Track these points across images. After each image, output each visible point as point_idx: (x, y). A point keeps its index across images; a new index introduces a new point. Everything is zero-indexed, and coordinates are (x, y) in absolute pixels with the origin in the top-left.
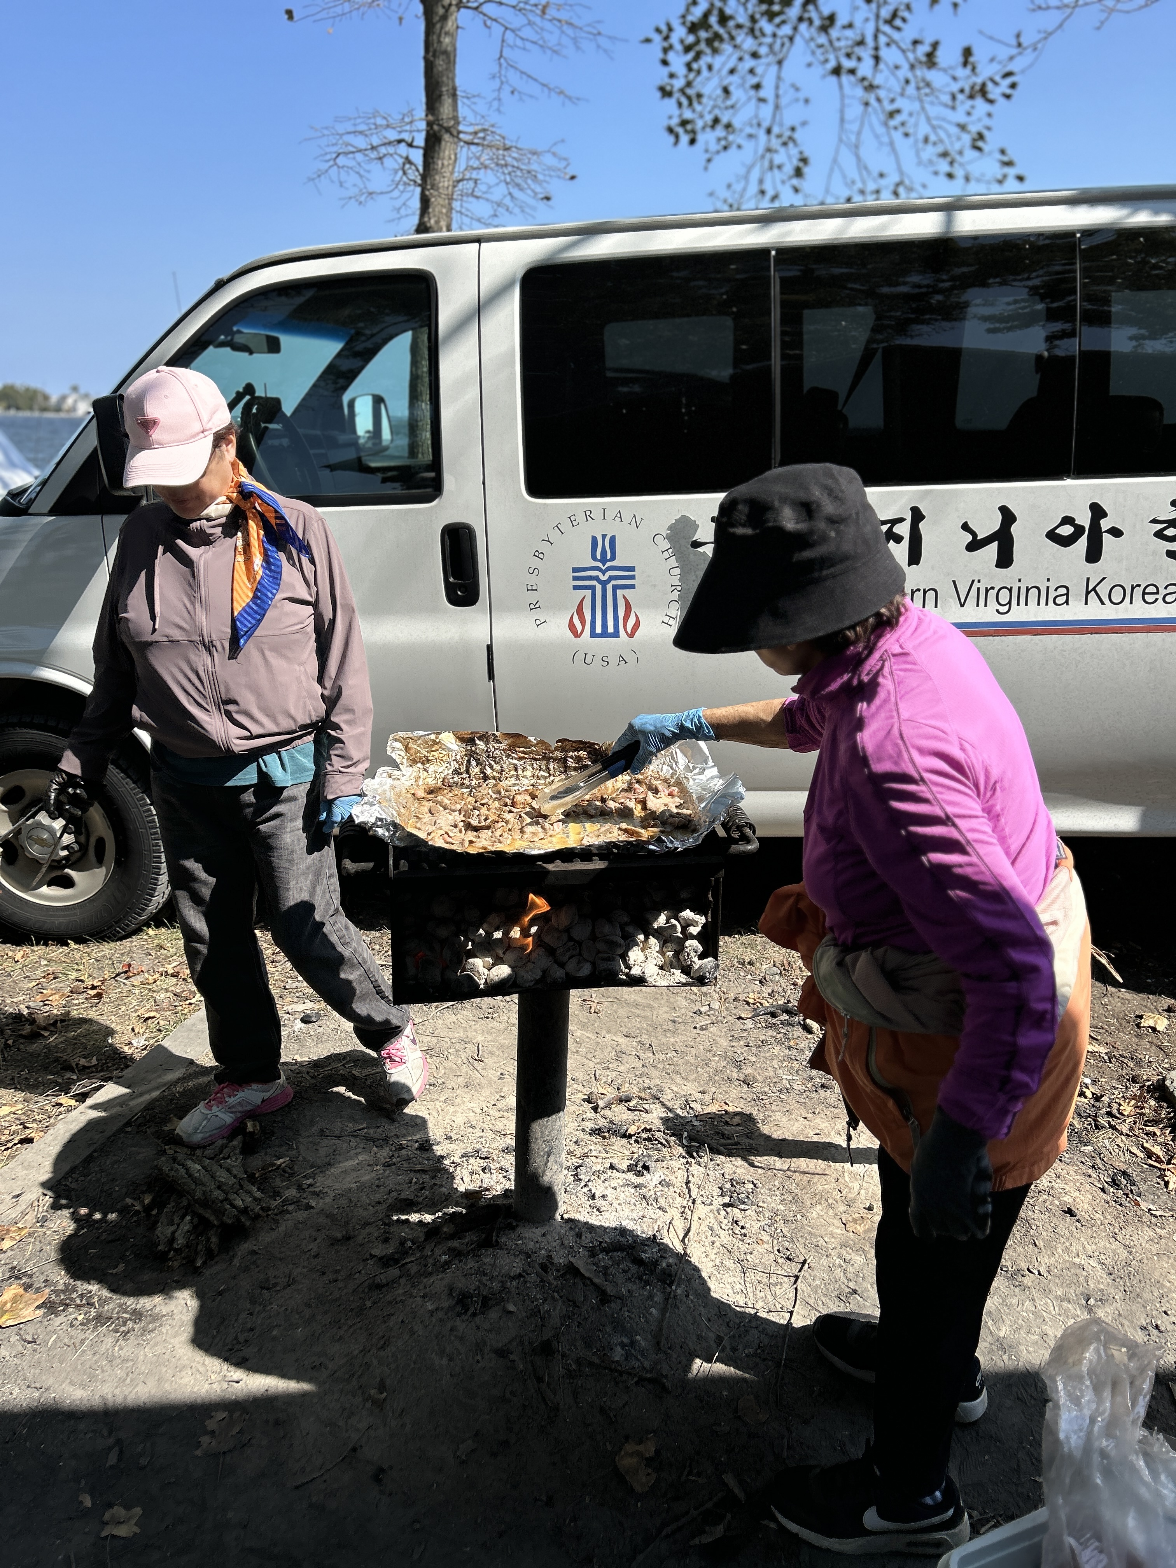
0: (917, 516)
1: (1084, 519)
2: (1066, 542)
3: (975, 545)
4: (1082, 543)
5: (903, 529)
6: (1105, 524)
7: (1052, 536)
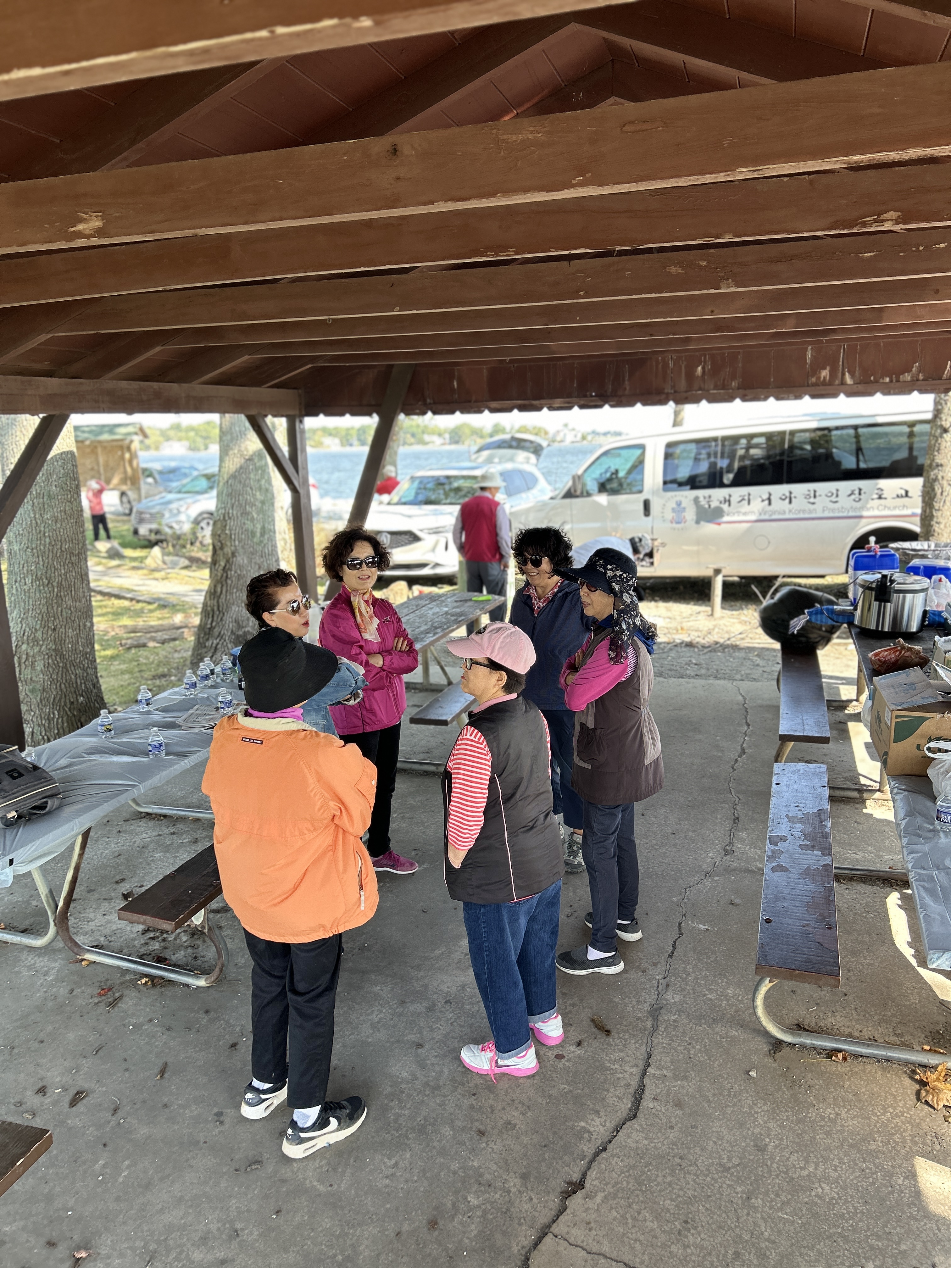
0: (749, 495)
1: (788, 494)
2: (784, 500)
3: (763, 501)
4: (787, 500)
5: (746, 498)
6: (793, 496)
7: (781, 499)
